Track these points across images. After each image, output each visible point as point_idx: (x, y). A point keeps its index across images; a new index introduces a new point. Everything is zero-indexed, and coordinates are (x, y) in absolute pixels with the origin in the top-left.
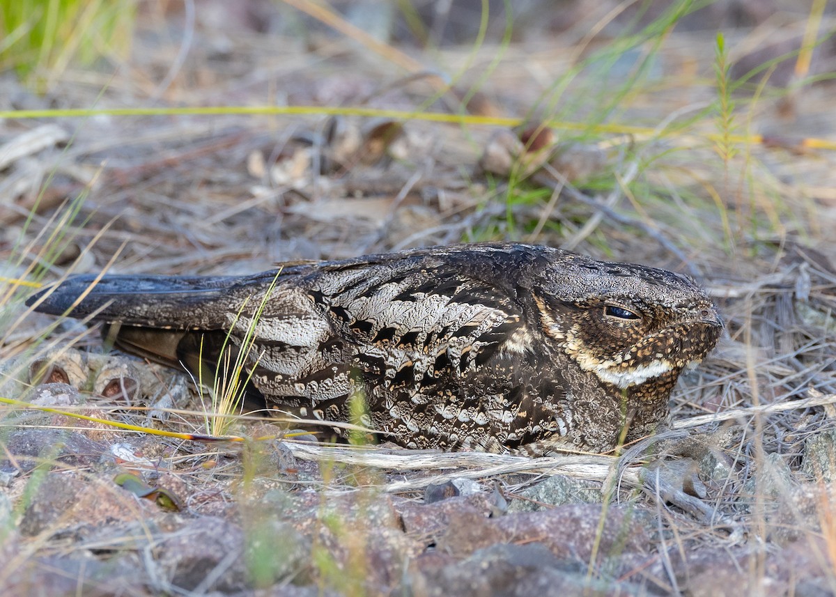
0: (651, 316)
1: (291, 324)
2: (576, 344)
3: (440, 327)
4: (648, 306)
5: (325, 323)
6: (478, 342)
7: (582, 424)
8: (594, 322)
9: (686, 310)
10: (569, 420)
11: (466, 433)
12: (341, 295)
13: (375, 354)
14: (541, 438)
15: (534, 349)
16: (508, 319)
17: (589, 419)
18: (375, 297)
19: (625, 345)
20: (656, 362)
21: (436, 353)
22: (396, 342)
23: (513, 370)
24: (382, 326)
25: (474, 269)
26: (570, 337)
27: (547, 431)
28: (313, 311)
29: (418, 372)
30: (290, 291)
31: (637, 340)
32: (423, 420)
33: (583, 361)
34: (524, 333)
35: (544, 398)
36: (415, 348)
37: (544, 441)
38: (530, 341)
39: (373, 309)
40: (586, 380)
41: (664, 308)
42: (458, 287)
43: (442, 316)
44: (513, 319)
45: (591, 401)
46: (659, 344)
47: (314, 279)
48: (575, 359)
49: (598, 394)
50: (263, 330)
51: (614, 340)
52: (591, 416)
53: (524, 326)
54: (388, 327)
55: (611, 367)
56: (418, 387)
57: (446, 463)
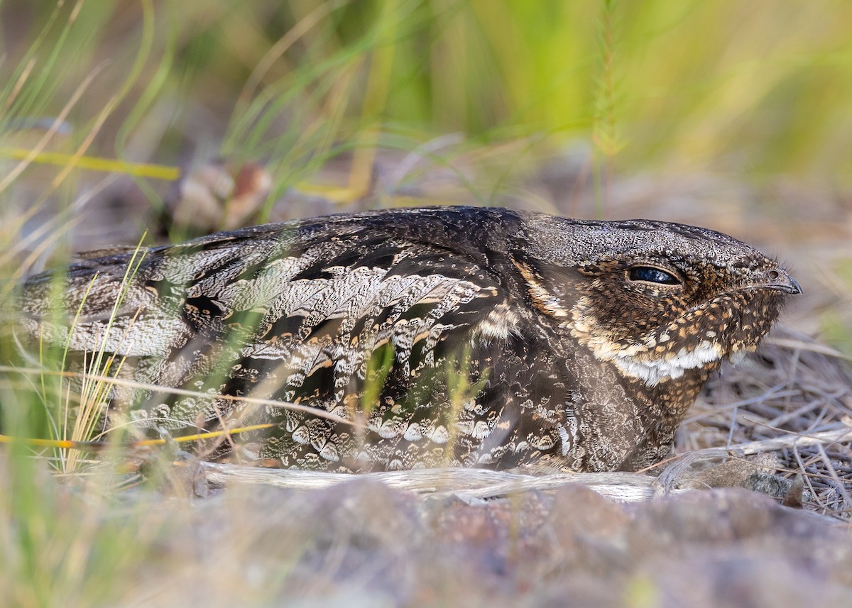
0: (697, 279)
1: (122, 328)
2: (586, 324)
3: (378, 308)
4: (693, 265)
5: (178, 323)
6: (439, 326)
7: (589, 437)
8: (612, 292)
9: (748, 270)
10: (574, 431)
11: (415, 457)
12: (202, 282)
13: (270, 355)
14: (525, 462)
15: (522, 332)
16: (480, 292)
17: (598, 430)
18: (262, 278)
19: (659, 322)
20: (706, 343)
21: (371, 344)
22: (304, 335)
23: (491, 362)
24: (280, 315)
25: (416, 230)
26: (576, 315)
27: (537, 449)
28: (156, 308)
29: (342, 374)
30: (116, 283)
31: (677, 314)
32: (347, 444)
33: (597, 347)
34: (505, 310)
35: (537, 401)
36: (337, 341)
37: (530, 465)
38: (515, 321)
39: (262, 295)
40: (600, 374)
41: (717, 268)
42: (396, 256)
43: (378, 294)
44: (489, 292)
45: (605, 404)
46: (711, 318)
47: (151, 266)
48: (586, 344)
49: (614, 394)
50: (78, 340)
51: (643, 314)
52: (602, 427)
53: (505, 301)
54: (289, 316)
55: (640, 353)
56: (340, 396)
57: (421, 482)
